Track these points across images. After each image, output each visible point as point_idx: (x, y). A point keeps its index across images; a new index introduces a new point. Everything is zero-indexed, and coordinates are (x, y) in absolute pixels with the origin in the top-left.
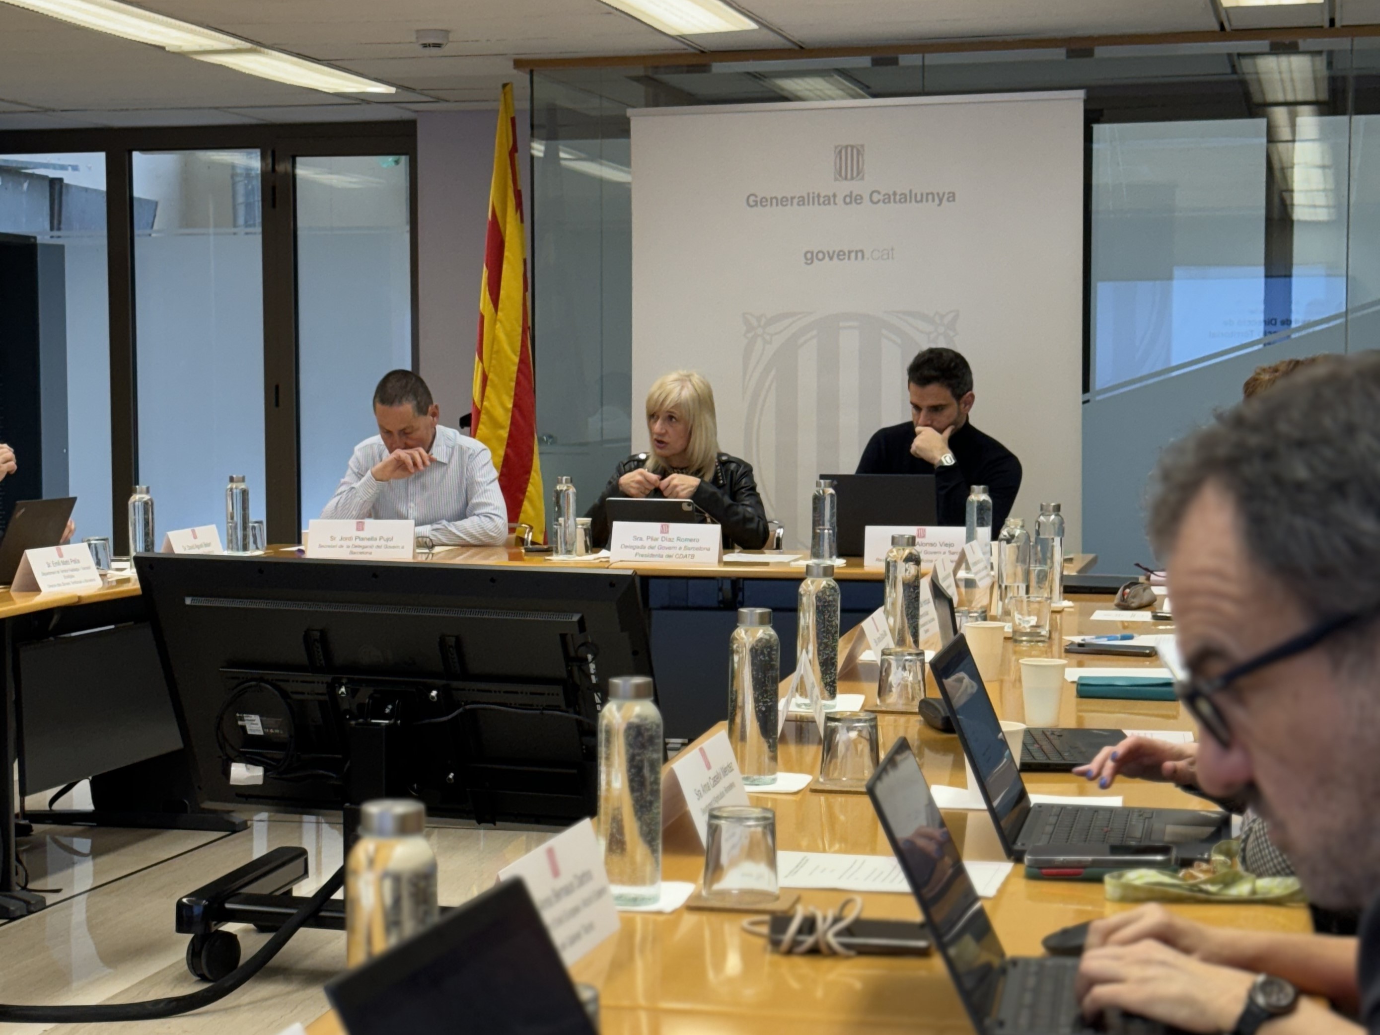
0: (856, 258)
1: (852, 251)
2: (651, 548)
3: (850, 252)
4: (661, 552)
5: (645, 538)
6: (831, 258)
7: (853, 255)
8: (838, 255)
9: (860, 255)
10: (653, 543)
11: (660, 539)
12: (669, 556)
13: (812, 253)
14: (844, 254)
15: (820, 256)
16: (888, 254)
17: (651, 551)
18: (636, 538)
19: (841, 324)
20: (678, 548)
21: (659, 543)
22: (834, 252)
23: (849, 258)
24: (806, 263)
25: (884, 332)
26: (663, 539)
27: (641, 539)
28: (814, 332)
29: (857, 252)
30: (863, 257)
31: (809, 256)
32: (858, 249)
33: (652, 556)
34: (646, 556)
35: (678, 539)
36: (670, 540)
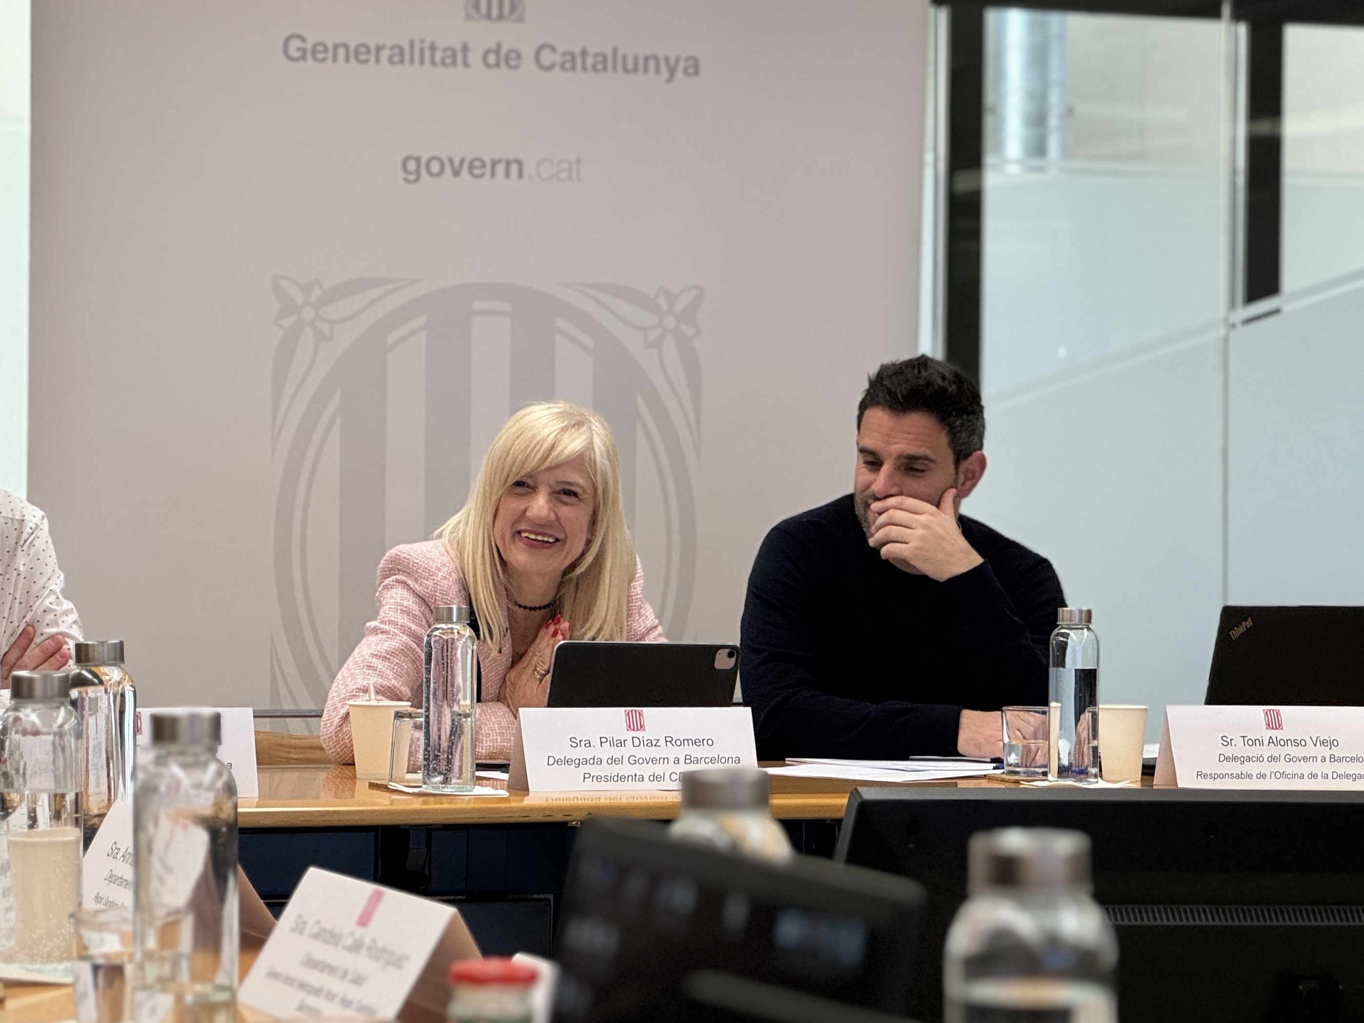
0: (508, 175)
1: (500, 161)
2: (614, 761)
3: (494, 163)
4: (638, 770)
5: (596, 742)
6: (456, 173)
7: (500, 169)
8: (471, 167)
9: (514, 168)
10: (617, 753)
11: (629, 743)
12: (655, 778)
13: (418, 160)
14: (484, 166)
15: (435, 167)
16: (570, 170)
17: (615, 770)
18: (575, 743)
19: (477, 306)
20: (671, 761)
21: (628, 751)
22: (462, 161)
23: (493, 175)
24: (406, 180)
25: (560, 323)
26: (637, 742)
27: (589, 744)
28: (421, 320)
29: (508, 163)
30: (520, 175)
31: (412, 165)
32: (511, 156)
33: (621, 778)
34: (608, 779)
35: (669, 741)
36: (650, 744)
